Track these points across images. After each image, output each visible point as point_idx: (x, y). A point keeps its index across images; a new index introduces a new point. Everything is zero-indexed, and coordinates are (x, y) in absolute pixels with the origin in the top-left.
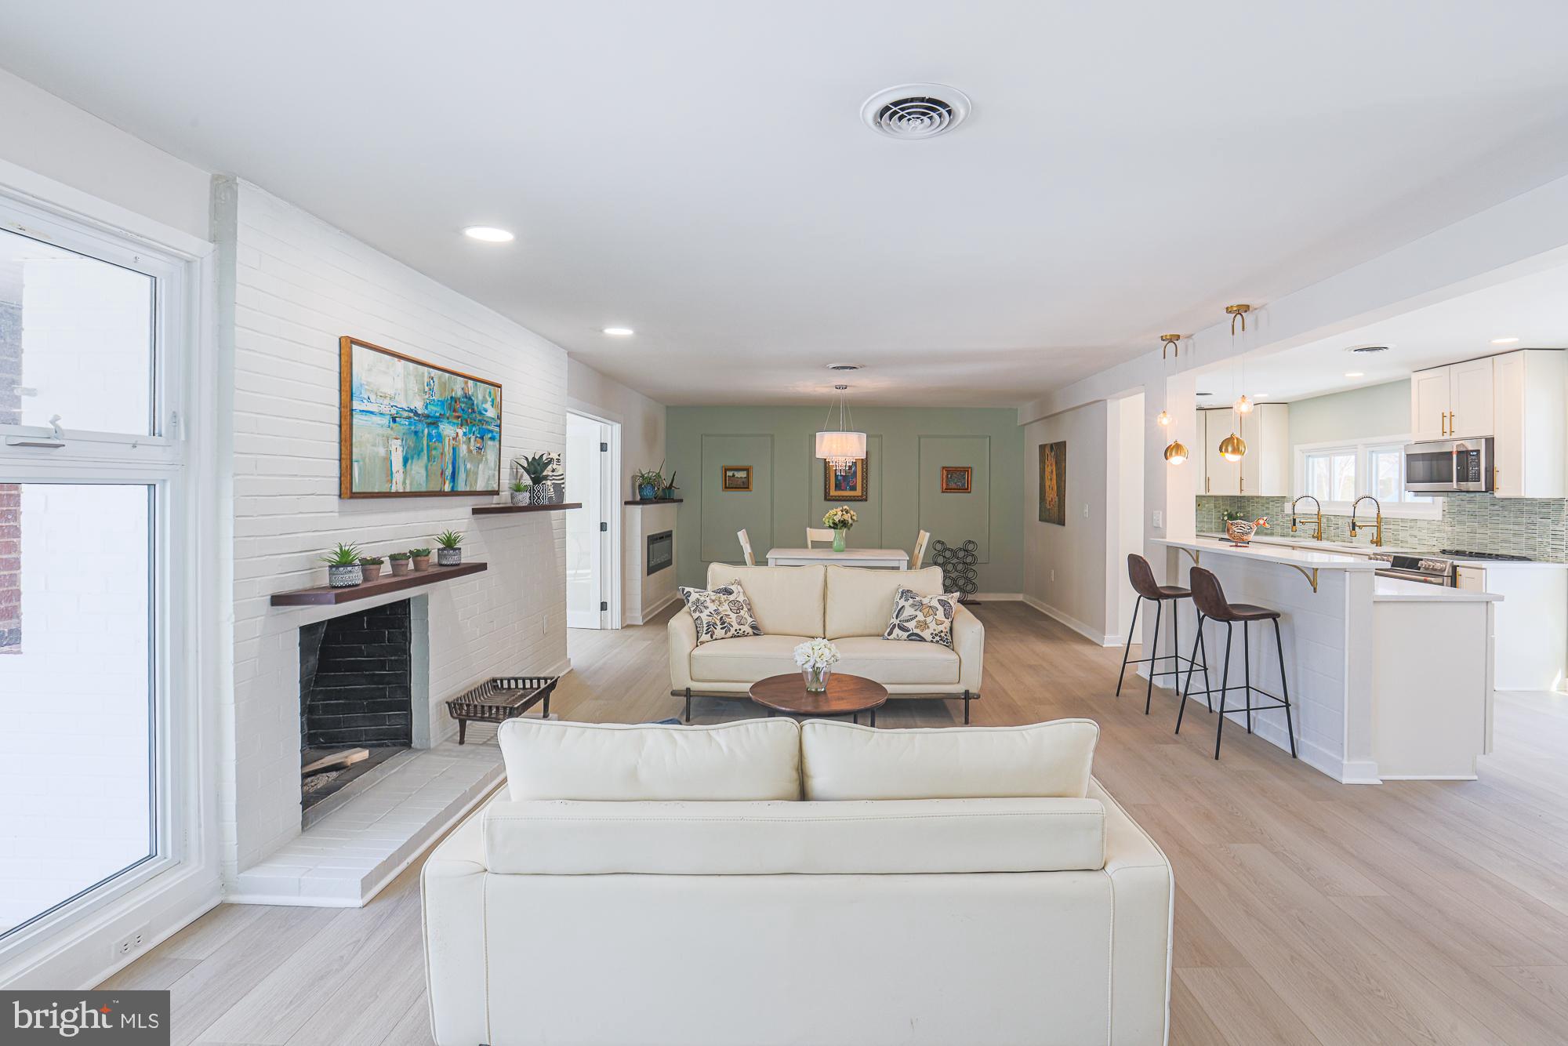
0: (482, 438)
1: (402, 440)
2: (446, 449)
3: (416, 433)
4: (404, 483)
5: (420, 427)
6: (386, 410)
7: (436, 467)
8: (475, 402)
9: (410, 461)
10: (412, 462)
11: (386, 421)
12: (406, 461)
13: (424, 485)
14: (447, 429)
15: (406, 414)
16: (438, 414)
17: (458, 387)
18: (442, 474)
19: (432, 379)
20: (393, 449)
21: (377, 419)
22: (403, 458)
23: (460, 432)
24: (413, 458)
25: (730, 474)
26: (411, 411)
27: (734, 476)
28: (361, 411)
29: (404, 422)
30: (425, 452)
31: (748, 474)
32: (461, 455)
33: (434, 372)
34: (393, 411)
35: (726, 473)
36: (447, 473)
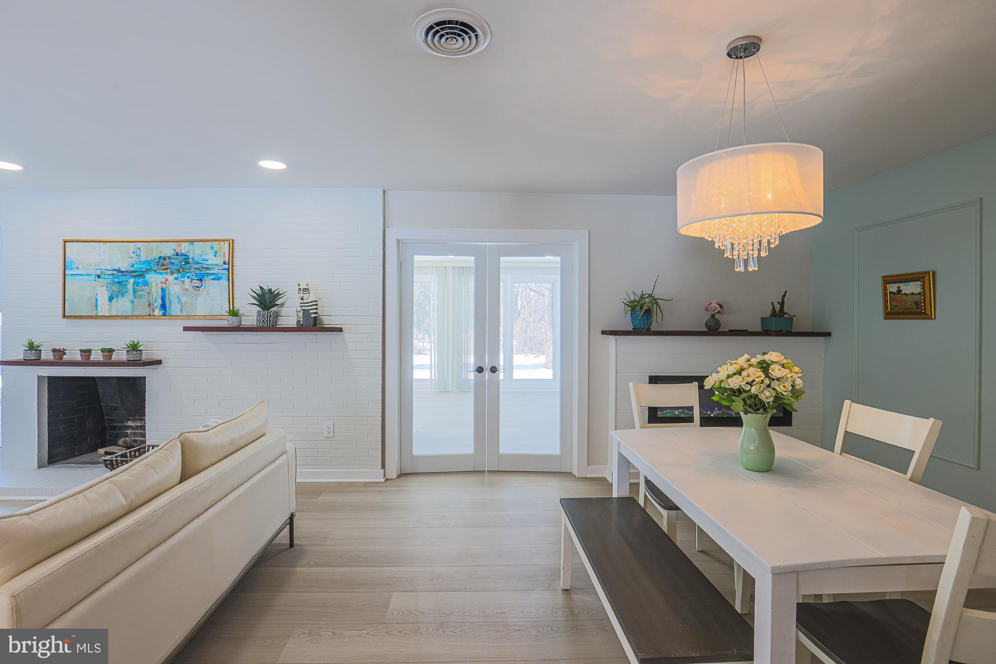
0: (201, 280)
1: (107, 287)
2: (154, 290)
3: (119, 282)
4: (110, 310)
5: (122, 279)
6: (92, 272)
7: (144, 301)
8: (190, 257)
9: (115, 299)
10: (117, 300)
11: (93, 278)
12: (111, 299)
13: (131, 311)
14: (155, 279)
15: (111, 272)
16: (144, 269)
17: (168, 250)
18: (149, 305)
19: (139, 248)
20: (99, 293)
21: (86, 277)
22: (109, 297)
23: (171, 278)
24: (117, 297)
25: (893, 288)
26: (116, 270)
27: (899, 291)
28: (70, 275)
29: (106, 277)
30: (131, 292)
31: (923, 287)
32: (172, 292)
33: (139, 245)
34: (98, 272)
35: (885, 289)
36: (156, 304)
